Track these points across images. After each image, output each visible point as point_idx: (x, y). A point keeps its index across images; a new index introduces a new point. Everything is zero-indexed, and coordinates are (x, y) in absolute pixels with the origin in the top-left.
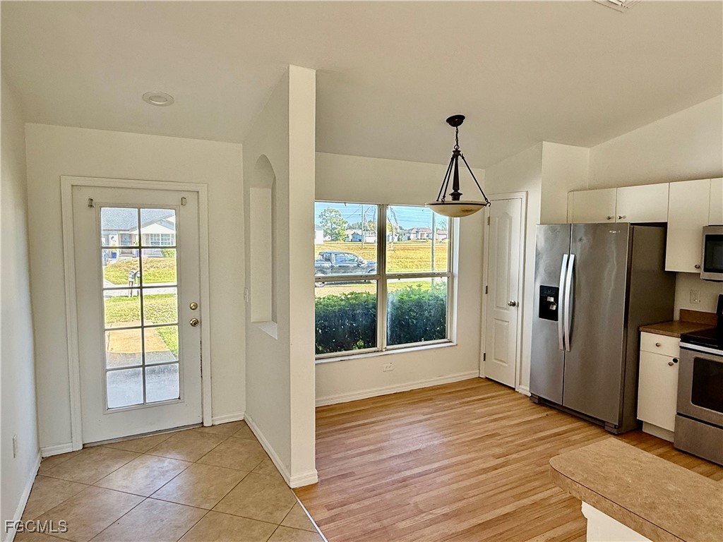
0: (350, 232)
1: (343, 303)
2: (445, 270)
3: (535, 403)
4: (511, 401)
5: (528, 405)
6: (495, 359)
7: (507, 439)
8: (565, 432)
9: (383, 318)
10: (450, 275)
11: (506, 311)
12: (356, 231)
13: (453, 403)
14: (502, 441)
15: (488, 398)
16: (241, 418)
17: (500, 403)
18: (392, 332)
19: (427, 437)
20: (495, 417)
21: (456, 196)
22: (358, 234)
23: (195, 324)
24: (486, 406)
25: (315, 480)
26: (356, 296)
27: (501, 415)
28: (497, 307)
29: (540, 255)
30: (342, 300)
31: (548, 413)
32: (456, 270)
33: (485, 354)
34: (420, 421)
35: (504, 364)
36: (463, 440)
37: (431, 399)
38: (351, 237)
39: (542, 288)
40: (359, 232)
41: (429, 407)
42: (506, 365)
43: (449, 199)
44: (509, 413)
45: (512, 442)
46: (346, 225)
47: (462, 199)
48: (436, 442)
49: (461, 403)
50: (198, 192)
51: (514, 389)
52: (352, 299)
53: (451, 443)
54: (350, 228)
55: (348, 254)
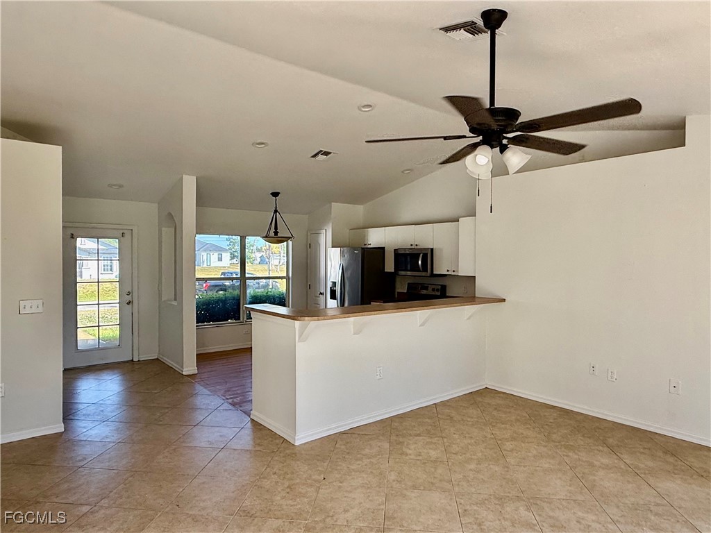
2: (285, 275)
10: (287, 278)
11: (318, 298)
16: (156, 357)
21: (276, 233)
23: (129, 303)
25: (196, 372)
28: (315, 295)
32: (290, 275)
43: (272, 234)
47: (279, 235)
50: (132, 230)
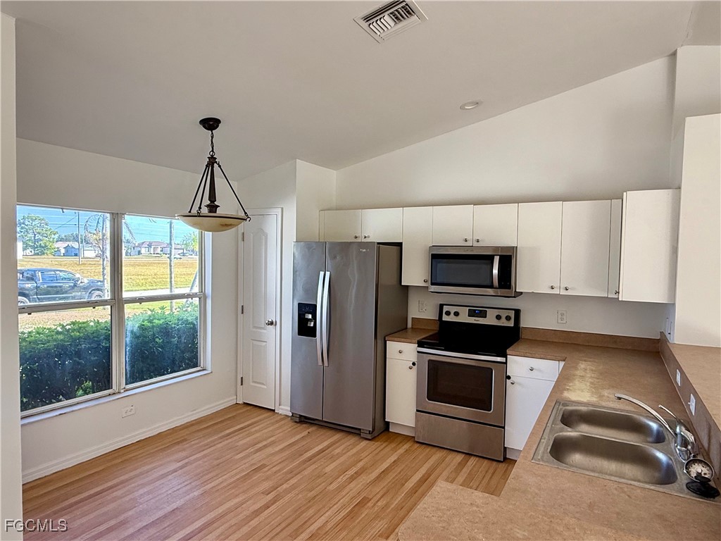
0: (62, 246)
1: (61, 337)
3: (296, 422)
4: (273, 424)
5: (290, 425)
6: (254, 382)
7: (274, 469)
8: (328, 447)
9: (119, 352)
10: (202, 297)
11: (263, 331)
12: (70, 243)
13: (211, 439)
14: (269, 472)
15: (248, 426)
17: (262, 429)
18: (132, 366)
19: (185, 489)
20: (260, 445)
21: (213, 208)
22: (73, 247)
24: (248, 435)
26: (80, 327)
27: (265, 443)
28: (254, 327)
29: (297, 273)
30: (58, 333)
31: (310, 430)
32: (209, 291)
33: (242, 378)
34: (175, 471)
35: (263, 386)
36: (228, 482)
37: (185, 440)
38: (63, 251)
39: (300, 305)
40: (76, 245)
41: (184, 450)
42: (265, 387)
43: (205, 211)
44: (272, 439)
45: (279, 471)
46: (56, 236)
47: (219, 211)
48: (196, 493)
49: (221, 438)
51: (274, 410)
52: (74, 330)
53: (215, 490)
54: (61, 240)
55: (61, 271)
